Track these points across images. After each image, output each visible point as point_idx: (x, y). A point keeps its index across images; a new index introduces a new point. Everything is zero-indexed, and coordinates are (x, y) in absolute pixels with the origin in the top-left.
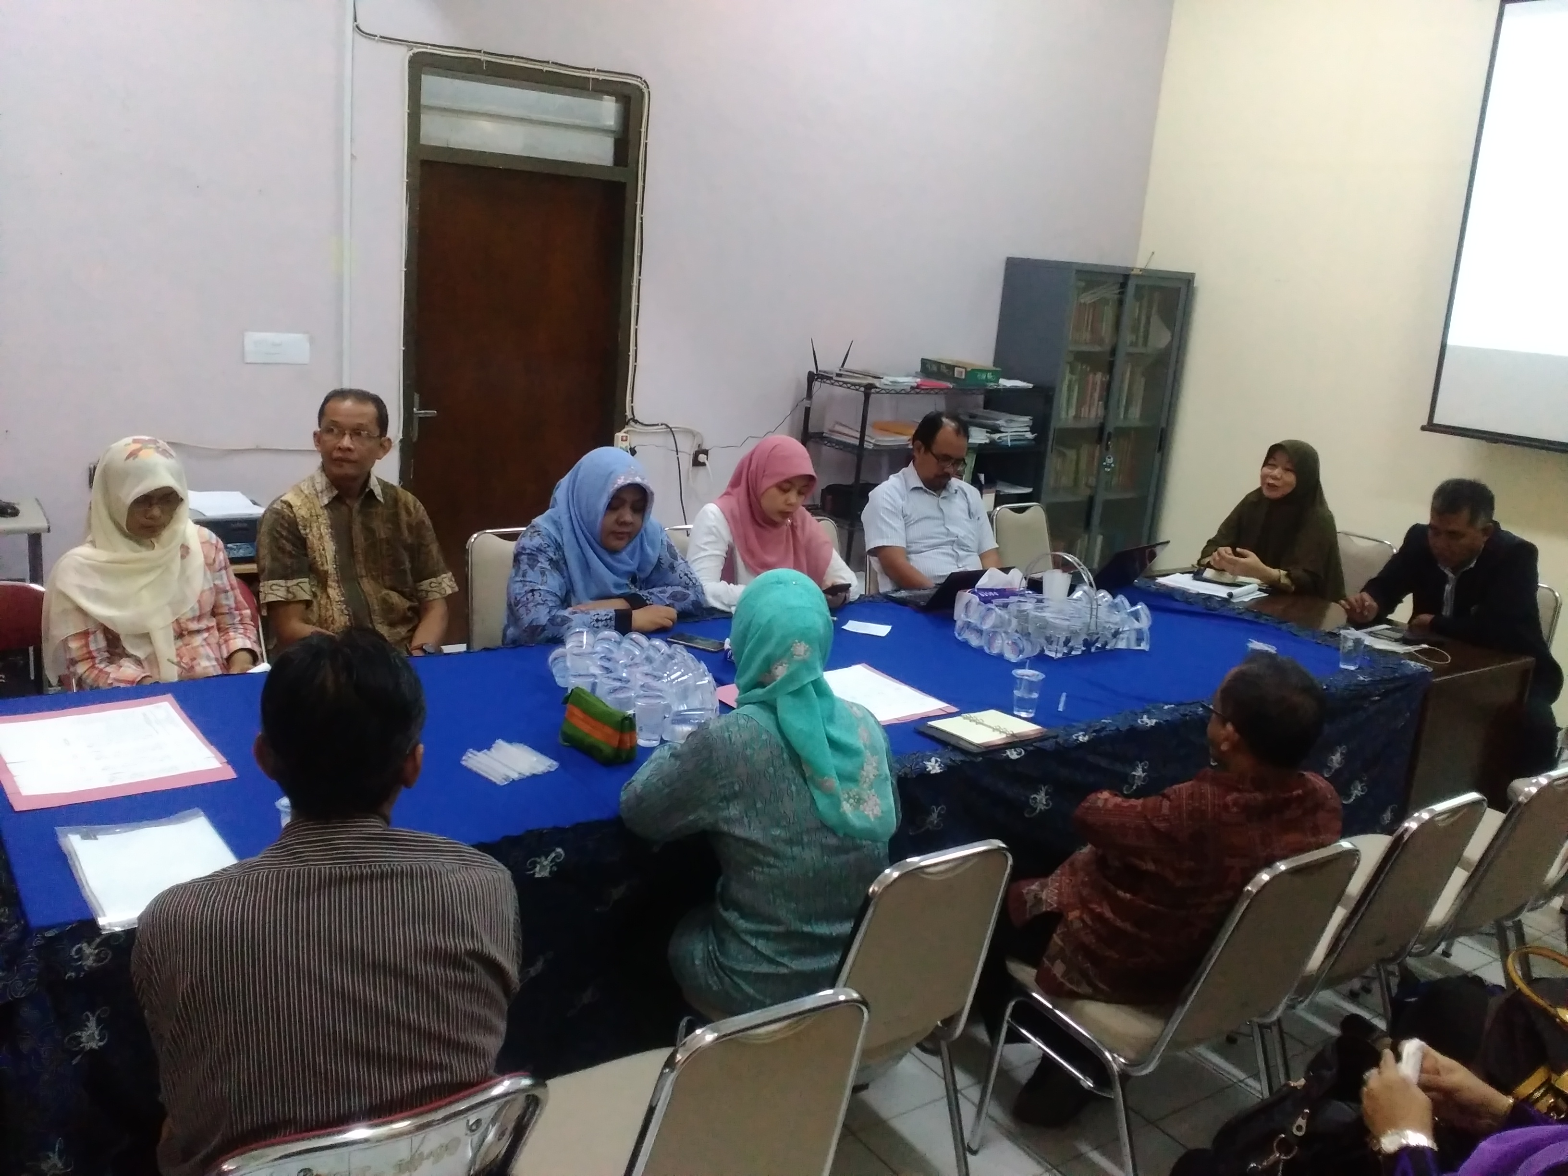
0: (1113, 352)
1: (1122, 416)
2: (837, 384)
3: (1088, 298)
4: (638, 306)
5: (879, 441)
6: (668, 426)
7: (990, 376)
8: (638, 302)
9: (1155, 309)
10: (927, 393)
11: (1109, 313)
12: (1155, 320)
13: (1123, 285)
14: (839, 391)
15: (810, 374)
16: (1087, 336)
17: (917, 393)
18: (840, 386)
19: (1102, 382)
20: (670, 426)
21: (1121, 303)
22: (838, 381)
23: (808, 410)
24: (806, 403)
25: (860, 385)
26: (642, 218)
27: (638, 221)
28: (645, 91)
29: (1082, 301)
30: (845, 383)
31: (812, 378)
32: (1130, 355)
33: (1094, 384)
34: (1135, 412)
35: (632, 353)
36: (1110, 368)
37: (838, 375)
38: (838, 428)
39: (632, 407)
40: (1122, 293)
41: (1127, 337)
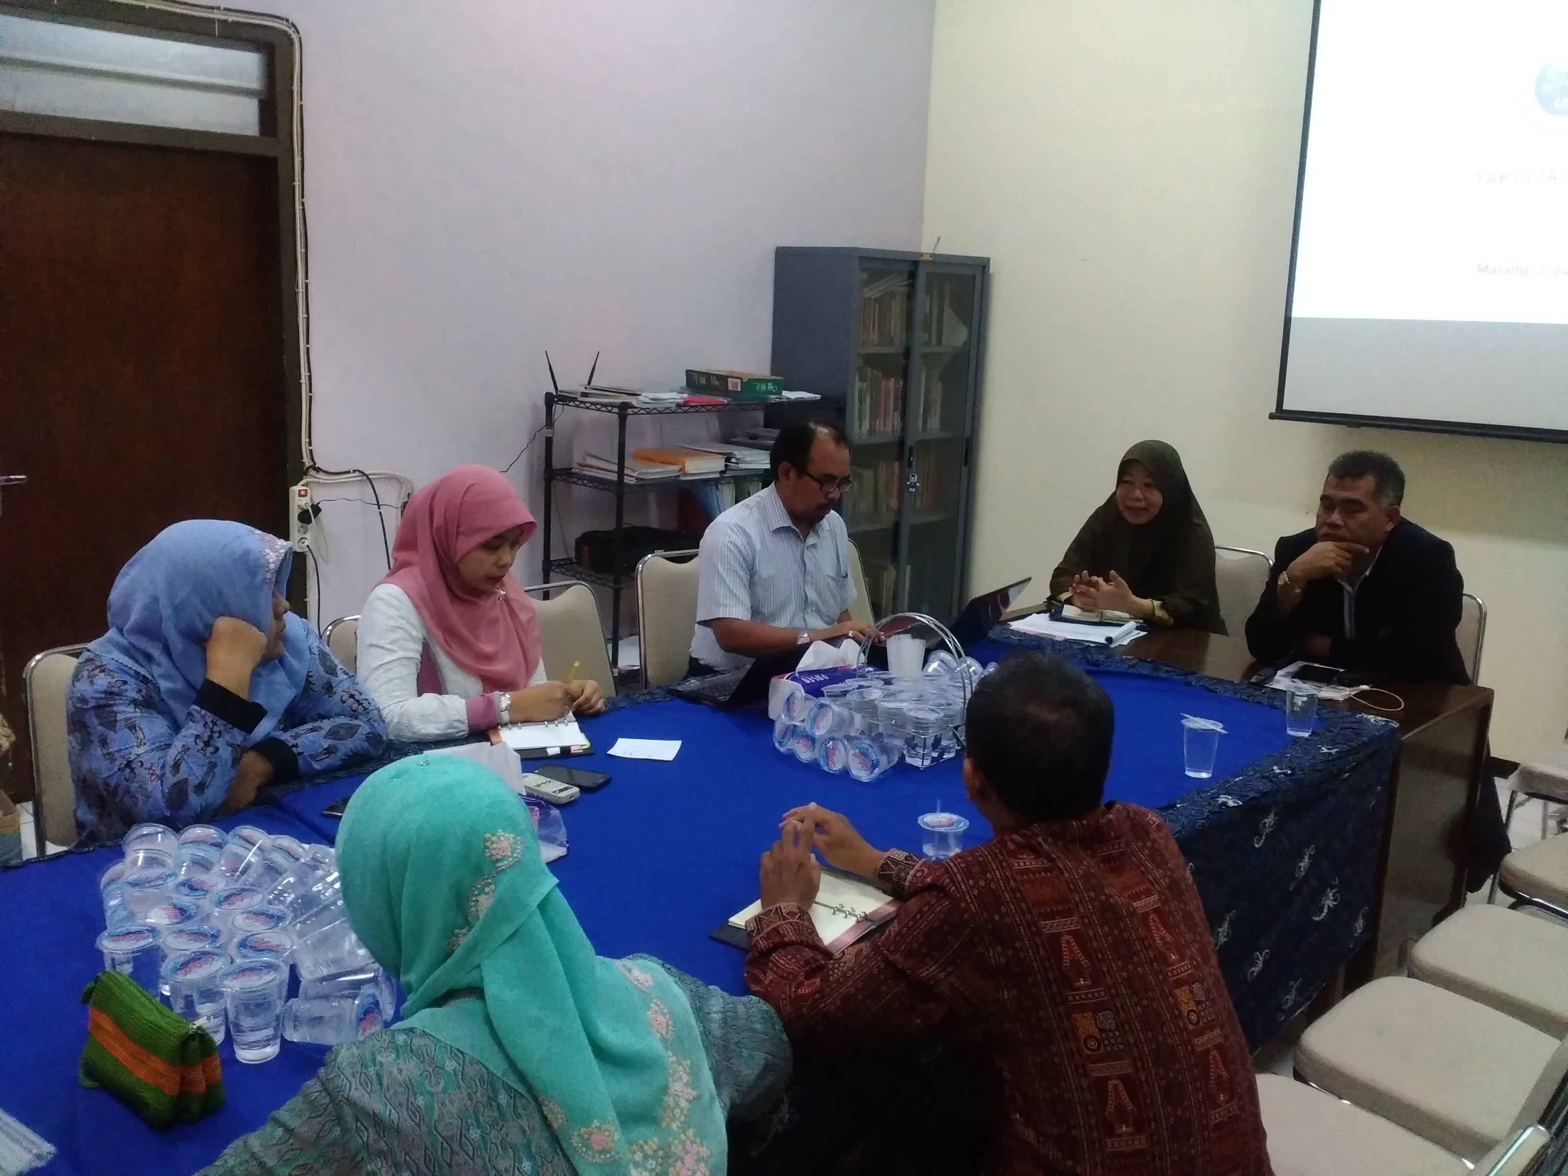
0: (907, 354)
1: (920, 427)
2: (582, 405)
3: (873, 292)
4: (308, 318)
5: (643, 473)
6: (364, 474)
7: (771, 387)
8: (308, 313)
9: (947, 302)
10: (697, 411)
11: (897, 309)
12: (949, 315)
13: (912, 276)
14: (587, 415)
15: (548, 395)
16: (874, 336)
17: (685, 412)
18: (588, 408)
19: (896, 390)
20: (366, 473)
21: (910, 296)
22: (584, 403)
23: (549, 442)
24: (547, 433)
25: (612, 405)
26: (303, 204)
27: (298, 207)
28: (294, 36)
29: (867, 295)
30: (592, 403)
31: (550, 400)
32: (925, 356)
33: (887, 391)
34: (934, 422)
35: (304, 380)
36: (905, 374)
37: (584, 395)
38: (591, 461)
39: (311, 451)
40: (912, 286)
41: (920, 336)
